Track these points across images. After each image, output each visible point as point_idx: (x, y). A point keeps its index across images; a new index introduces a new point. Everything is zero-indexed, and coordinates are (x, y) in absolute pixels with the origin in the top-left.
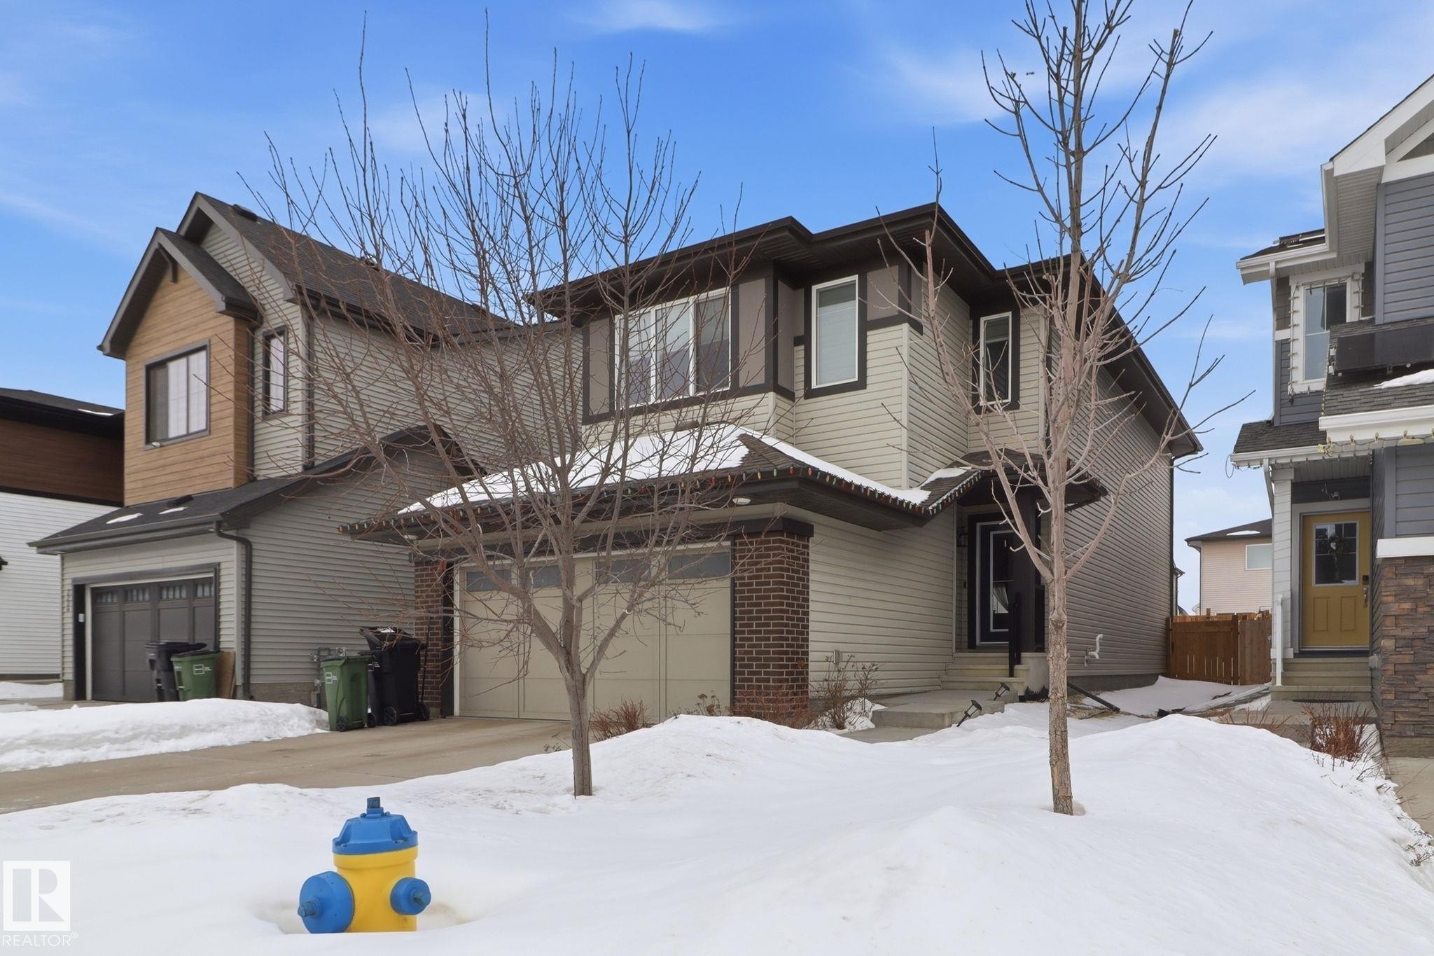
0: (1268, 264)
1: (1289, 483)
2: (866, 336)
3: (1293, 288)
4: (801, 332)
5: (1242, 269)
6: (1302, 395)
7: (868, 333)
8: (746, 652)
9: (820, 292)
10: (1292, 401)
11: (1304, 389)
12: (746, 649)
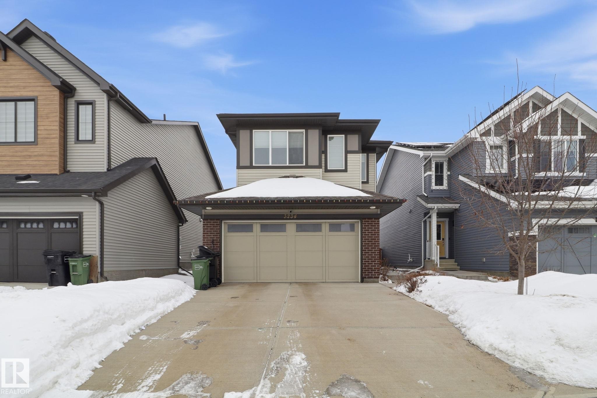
0: (431, 154)
1: (436, 213)
2: (347, 155)
3: (432, 161)
4: (323, 150)
5: (424, 154)
6: (434, 190)
7: (348, 154)
8: (367, 257)
9: (329, 138)
10: (432, 191)
11: (435, 188)
12: (367, 256)
